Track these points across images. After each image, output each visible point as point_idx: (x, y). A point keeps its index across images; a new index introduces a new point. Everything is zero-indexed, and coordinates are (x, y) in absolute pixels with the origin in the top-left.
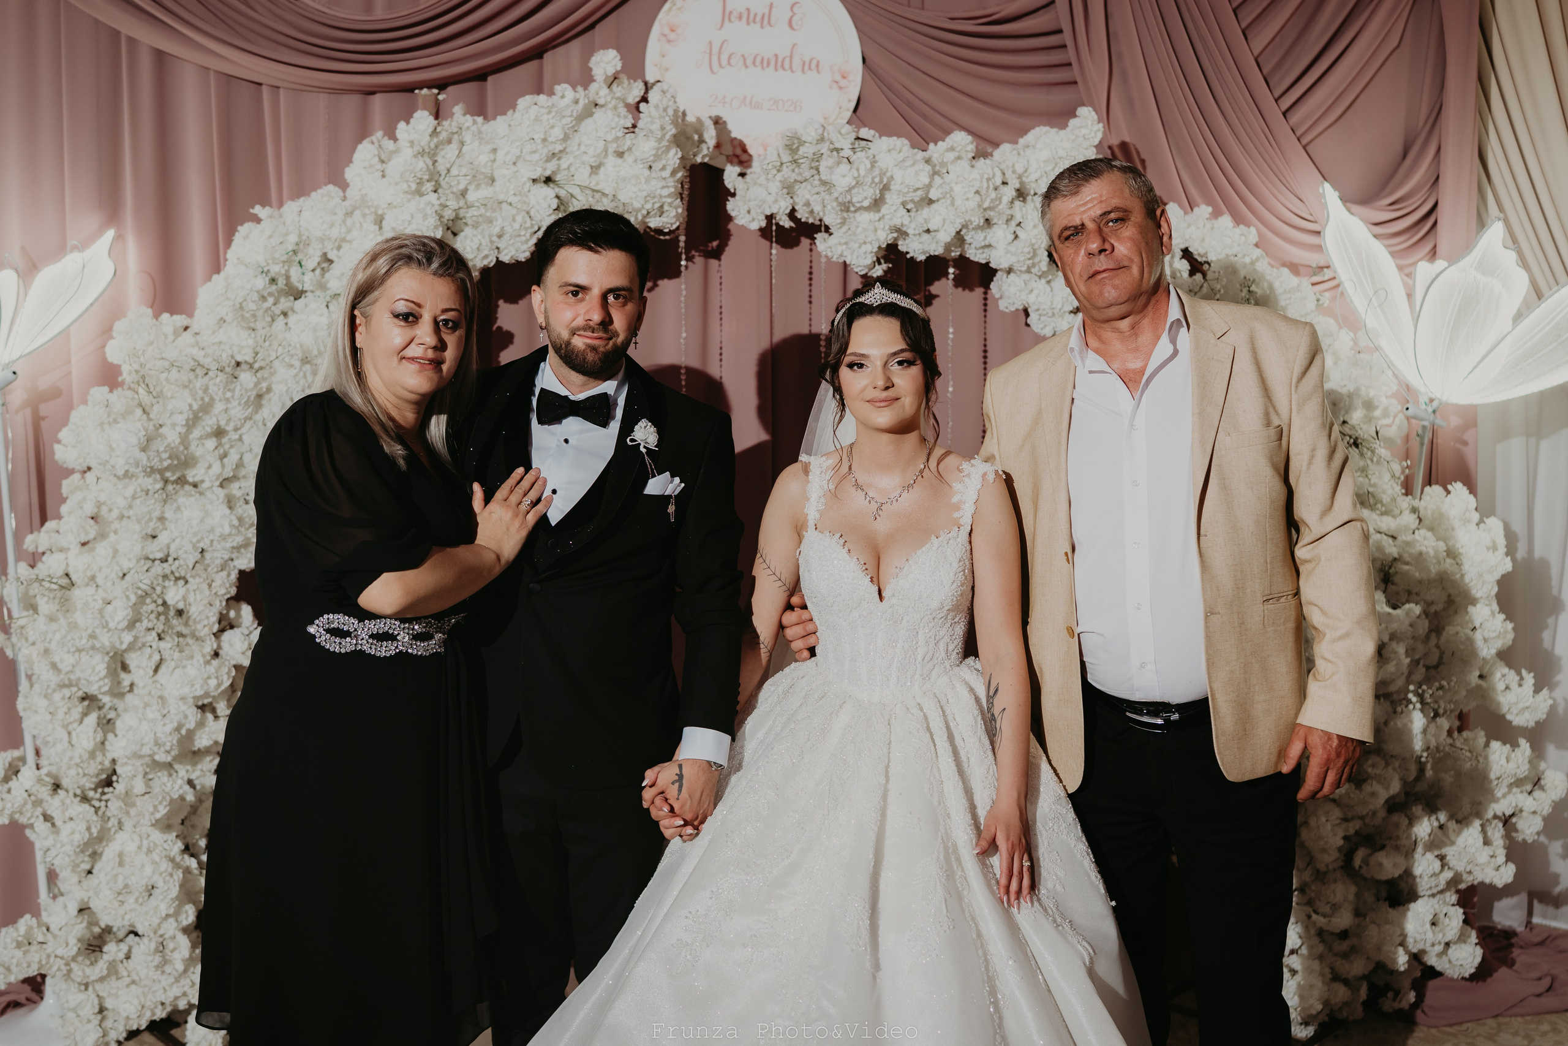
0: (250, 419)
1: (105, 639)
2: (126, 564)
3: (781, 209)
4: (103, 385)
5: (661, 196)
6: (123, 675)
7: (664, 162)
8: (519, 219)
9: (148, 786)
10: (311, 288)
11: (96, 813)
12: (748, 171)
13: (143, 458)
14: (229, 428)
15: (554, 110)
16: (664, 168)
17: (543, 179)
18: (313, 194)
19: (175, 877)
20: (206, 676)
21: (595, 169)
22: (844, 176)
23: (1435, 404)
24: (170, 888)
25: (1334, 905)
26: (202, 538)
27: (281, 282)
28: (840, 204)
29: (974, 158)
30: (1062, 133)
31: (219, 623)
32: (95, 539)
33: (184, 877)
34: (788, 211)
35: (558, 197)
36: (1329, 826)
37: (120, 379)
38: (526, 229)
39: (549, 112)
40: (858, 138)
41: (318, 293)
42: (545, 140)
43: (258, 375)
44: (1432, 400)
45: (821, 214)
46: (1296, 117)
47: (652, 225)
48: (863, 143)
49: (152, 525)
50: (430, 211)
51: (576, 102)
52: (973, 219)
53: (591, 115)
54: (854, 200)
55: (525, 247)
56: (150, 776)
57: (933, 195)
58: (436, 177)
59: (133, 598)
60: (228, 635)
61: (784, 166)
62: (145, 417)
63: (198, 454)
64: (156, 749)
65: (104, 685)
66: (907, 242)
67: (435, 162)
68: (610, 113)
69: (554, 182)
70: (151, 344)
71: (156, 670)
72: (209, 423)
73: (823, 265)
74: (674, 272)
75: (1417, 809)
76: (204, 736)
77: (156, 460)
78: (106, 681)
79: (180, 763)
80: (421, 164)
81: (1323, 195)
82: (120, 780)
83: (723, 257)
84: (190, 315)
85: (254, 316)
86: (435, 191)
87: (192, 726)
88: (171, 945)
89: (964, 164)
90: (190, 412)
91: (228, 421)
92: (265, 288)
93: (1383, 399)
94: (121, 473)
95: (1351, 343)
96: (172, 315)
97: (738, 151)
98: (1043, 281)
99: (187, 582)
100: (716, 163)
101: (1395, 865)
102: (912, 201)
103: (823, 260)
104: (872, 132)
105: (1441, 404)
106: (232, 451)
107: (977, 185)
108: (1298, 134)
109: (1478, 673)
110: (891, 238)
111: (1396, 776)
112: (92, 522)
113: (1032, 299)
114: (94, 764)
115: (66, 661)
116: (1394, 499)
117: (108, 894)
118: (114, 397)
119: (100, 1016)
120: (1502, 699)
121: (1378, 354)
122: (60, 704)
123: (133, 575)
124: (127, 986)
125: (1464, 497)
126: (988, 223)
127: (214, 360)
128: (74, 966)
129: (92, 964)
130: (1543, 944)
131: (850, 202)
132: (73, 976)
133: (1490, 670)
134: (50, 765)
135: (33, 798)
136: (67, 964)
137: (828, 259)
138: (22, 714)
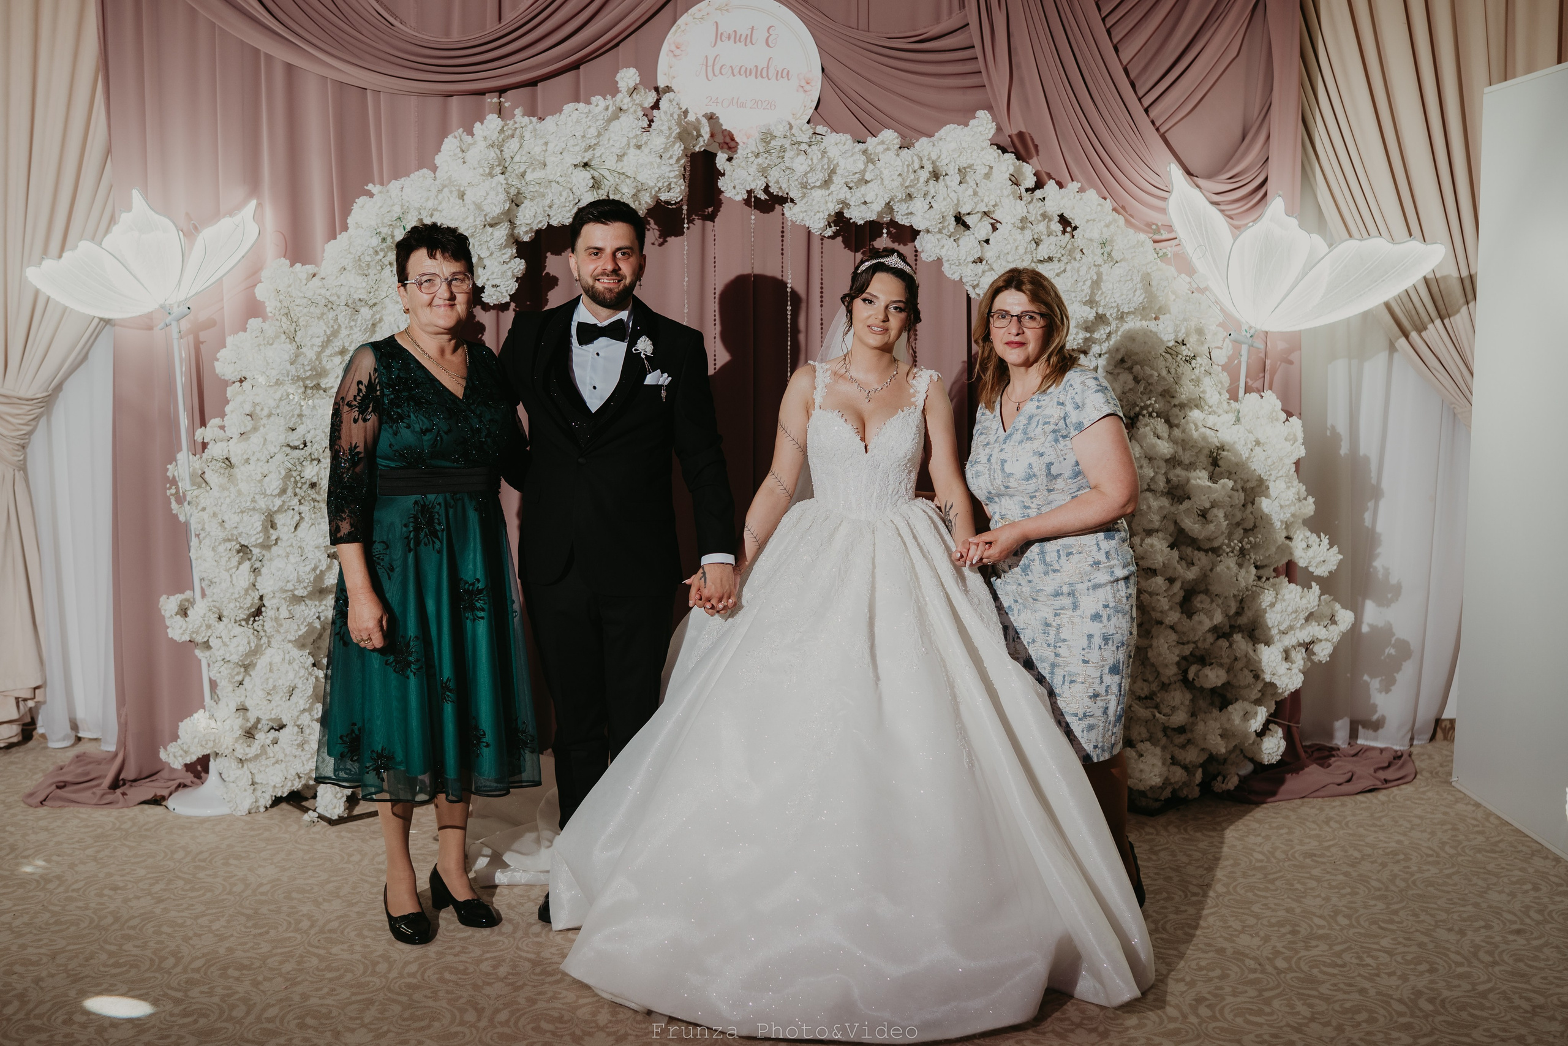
1: (262, 503)
2: (273, 450)
3: (758, 186)
4: (256, 316)
5: (669, 178)
6: (272, 531)
7: (671, 153)
8: (565, 194)
9: (290, 613)
11: (253, 632)
12: (735, 156)
13: (292, 369)
15: (591, 115)
16: (671, 157)
17: (582, 164)
18: (412, 175)
19: (310, 681)
21: (620, 157)
22: (802, 164)
23: (1252, 331)
24: (305, 690)
25: (1174, 707)
28: (801, 183)
29: (900, 148)
30: (966, 129)
32: (250, 431)
33: (315, 683)
34: (763, 187)
35: (593, 178)
36: (1166, 646)
37: (268, 312)
38: (570, 201)
39: (587, 117)
40: (815, 133)
42: (584, 136)
43: (374, 309)
44: (1251, 327)
45: (787, 191)
46: (1153, 113)
48: (818, 138)
49: (293, 420)
50: (501, 190)
51: (607, 109)
52: (898, 194)
53: (618, 118)
54: (810, 181)
56: (291, 606)
57: (868, 177)
58: (503, 164)
59: (283, 473)
61: (760, 154)
62: (288, 340)
63: (328, 367)
64: (297, 584)
65: (259, 539)
66: (850, 210)
67: (502, 151)
68: (631, 117)
69: (590, 166)
70: (290, 286)
71: (296, 528)
72: (337, 345)
73: (789, 227)
74: (679, 232)
75: (1238, 637)
76: (331, 576)
77: (302, 370)
78: (261, 535)
79: (311, 599)
80: (492, 154)
81: (1169, 173)
82: (269, 609)
83: (716, 220)
84: (317, 265)
85: (368, 265)
86: (502, 174)
87: (324, 568)
88: (307, 731)
89: (891, 154)
92: (377, 246)
93: (1213, 328)
94: (273, 381)
95: (1186, 285)
96: (303, 265)
97: (728, 140)
98: (952, 239)
99: (319, 462)
100: (710, 149)
101: (1217, 676)
102: (853, 181)
103: (789, 224)
104: (825, 128)
105: (1256, 331)
107: (900, 169)
108: (1157, 124)
109: (1284, 534)
110: (838, 208)
111: (1219, 610)
112: (249, 417)
113: (943, 253)
114: (249, 599)
115: (232, 519)
116: (1220, 402)
117: (261, 694)
118: (266, 326)
119: (252, 787)
120: (1303, 555)
121: (1207, 293)
122: (224, 554)
123: (279, 457)
124: (273, 764)
125: (1271, 401)
126: (910, 196)
127: (339, 297)
128: (236, 745)
129: (249, 746)
130: (1355, 755)
131: (807, 182)
132: (235, 753)
133: (1295, 533)
134: (213, 601)
135: (206, 622)
136: (232, 744)
137: (793, 223)
138: (193, 562)
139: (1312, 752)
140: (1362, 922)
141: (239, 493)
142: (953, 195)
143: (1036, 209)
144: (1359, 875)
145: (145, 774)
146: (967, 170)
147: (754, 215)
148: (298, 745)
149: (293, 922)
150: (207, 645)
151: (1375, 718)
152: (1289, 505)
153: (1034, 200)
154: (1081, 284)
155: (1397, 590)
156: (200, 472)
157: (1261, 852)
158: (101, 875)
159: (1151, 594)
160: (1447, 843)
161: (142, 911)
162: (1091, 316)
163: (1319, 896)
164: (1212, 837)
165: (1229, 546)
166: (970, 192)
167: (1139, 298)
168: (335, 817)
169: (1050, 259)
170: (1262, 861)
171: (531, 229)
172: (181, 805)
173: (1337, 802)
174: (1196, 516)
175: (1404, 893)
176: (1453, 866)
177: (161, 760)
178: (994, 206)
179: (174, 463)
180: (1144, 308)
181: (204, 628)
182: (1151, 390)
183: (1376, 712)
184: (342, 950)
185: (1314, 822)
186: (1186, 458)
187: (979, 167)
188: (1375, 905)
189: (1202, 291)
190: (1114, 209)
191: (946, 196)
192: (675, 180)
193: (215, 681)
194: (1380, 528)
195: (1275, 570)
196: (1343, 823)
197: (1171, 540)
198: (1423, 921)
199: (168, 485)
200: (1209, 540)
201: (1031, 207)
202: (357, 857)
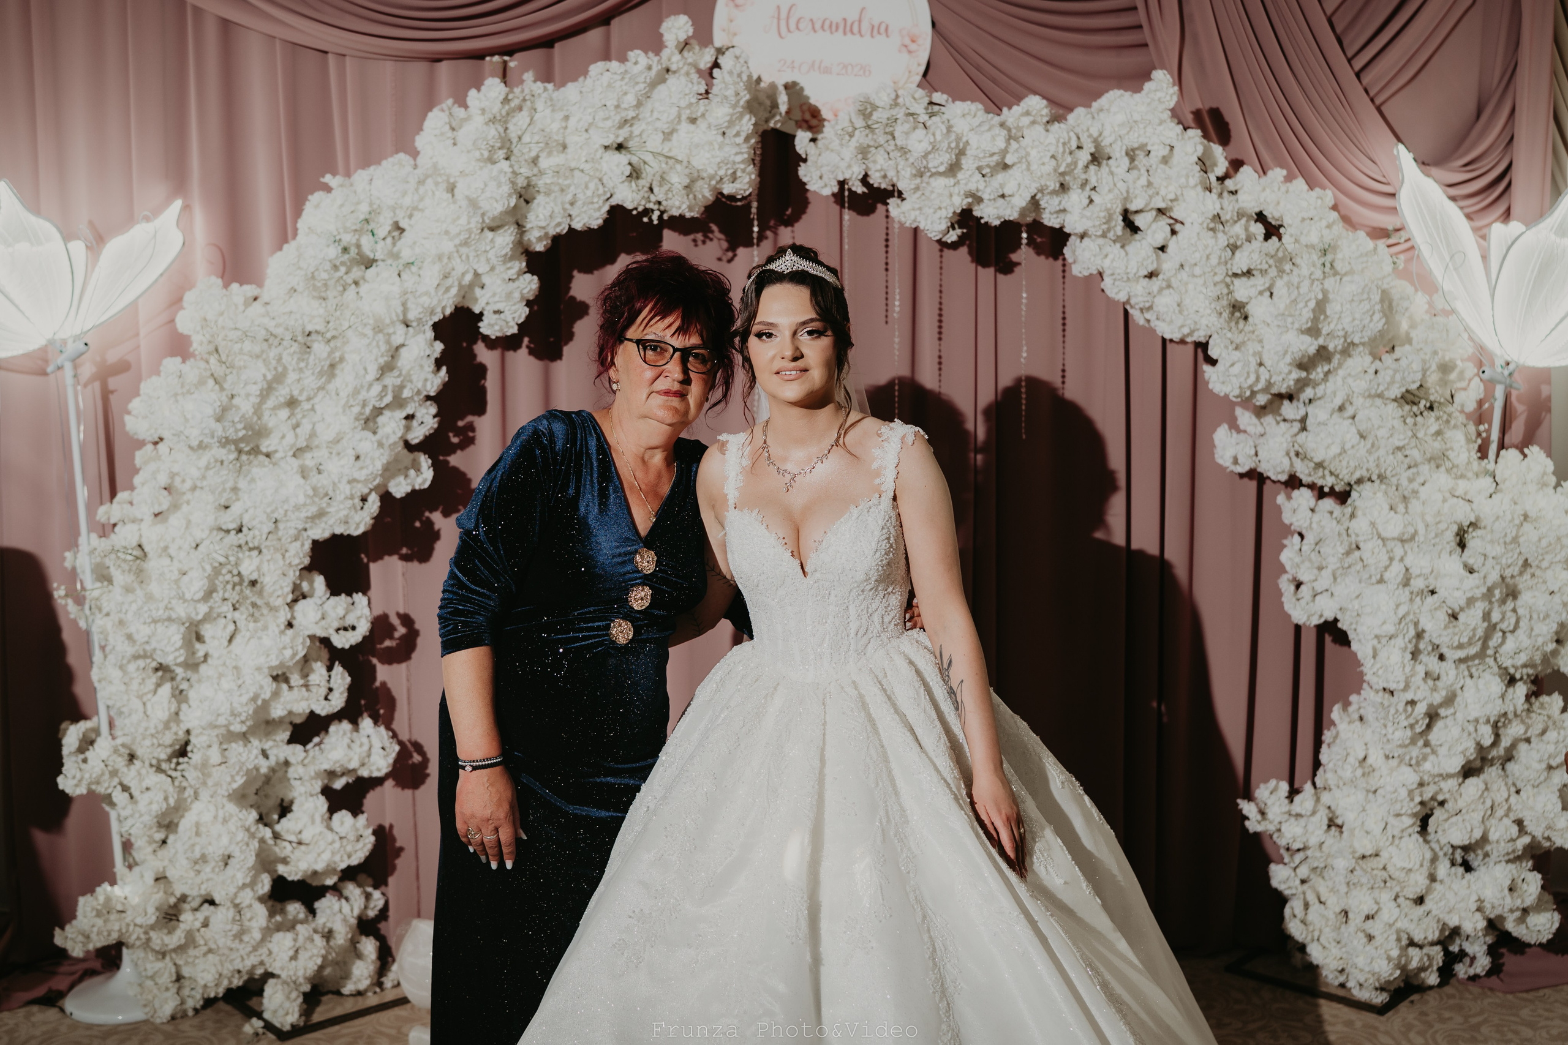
0: (321, 388)
1: (181, 611)
2: (199, 534)
3: (853, 175)
4: (173, 354)
5: (734, 163)
6: (198, 646)
7: (737, 128)
8: (592, 186)
9: (223, 756)
10: (382, 257)
11: (173, 782)
12: (820, 136)
13: (218, 429)
14: (302, 398)
15: (627, 76)
16: (738, 134)
17: (615, 145)
18: (384, 163)
19: (252, 847)
20: (281, 646)
21: (668, 136)
22: (920, 141)
23: (1511, 367)
24: (246, 858)
25: (1409, 871)
26: (277, 509)
27: (353, 251)
28: (915, 169)
29: (1048, 122)
30: (1137, 96)
31: (293, 592)
32: (168, 509)
33: (260, 847)
34: (861, 177)
35: (630, 164)
37: (191, 350)
38: (599, 196)
39: (622, 80)
40: (931, 103)
41: (389, 262)
42: (617, 107)
43: (332, 344)
44: (1508, 363)
45: (895, 180)
46: (1368, 78)
47: (726, 192)
48: (936, 108)
49: (225, 495)
50: (503, 179)
51: (649, 68)
52: (1048, 183)
53: (664, 81)
54: (930, 165)
55: (597, 214)
56: (225, 747)
57: (1009, 160)
58: (508, 145)
59: (209, 569)
60: (302, 604)
61: (857, 132)
62: (217, 387)
63: (271, 425)
64: (231, 719)
65: (181, 655)
66: (982, 206)
67: (506, 129)
68: (682, 79)
69: (626, 148)
70: (222, 314)
71: (230, 641)
72: (282, 393)
73: (896, 231)
76: (279, 706)
77: (232, 430)
78: (182, 651)
79: (255, 733)
80: (493, 132)
81: (1397, 158)
82: (195, 750)
84: (260, 284)
85: (325, 285)
86: (507, 159)
87: (267, 696)
88: (247, 914)
89: (1040, 129)
90: (265, 383)
91: (302, 391)
92: (337, 257)
93: (1459, 363)
94: (195, 443)
95: (1427, 306)
96: (241, 285)
97: (808, 116)
98: (1118, 245)
99: (260, 552)
100: (788, 129)
102: (988, 166)
103: (896, 226)
104: (945, 96)
105: (1517, 367)
106: (304, 421)
107: (1053, 149)
108: (1372, 94)
110: (966, 203)
112: (165, 493)
113: (1107, 263)
114: (169, 734)
115: (142, 632)
116: (1469, 463)
117: (185, 862)
118: (186, 368)
119: (177, 984)
121: (1454, 316)
122: (135, 675)
123: (206, 546)
124: (205, 955)
125: (1541, 461)
126: (1063, 187)
127: (286, 329)
128: (152, 934)
129: (169, 933)
131: (925, 167)
132: (151, 944)
134: (124, 735)
135: (110, 768)
136: (146, 933)
137: (902, 225)
138: (96, 684)
141: (149, 597)
142: (1120, 184)
143: (1229, 207)
146: (1137, 152)
147: (847, 215)
150: (110, 801)
153: (1225, 194)
154: (1301, 305)
156: (107, 563)
162: (1312, 350)
165: (1484, 654)
166: (1143, 181)
167: (1377, 324)
168: (287, 1027)
169: (1249, 273)
171: (546, 234)
172: (81, 1006)
174: (1446, 617)
177: (57, 945)
178: (1171, 201)
179: (73, 549)
181: (107, 776)
186: (1429, 537)
187: (1156, 147)
189: (1447, 313)
191: (1112, 186)
192: (742, 166)
193: (128, 840)
197: (1411, 647)
200: (1461, 648)
201: (1224, 201)
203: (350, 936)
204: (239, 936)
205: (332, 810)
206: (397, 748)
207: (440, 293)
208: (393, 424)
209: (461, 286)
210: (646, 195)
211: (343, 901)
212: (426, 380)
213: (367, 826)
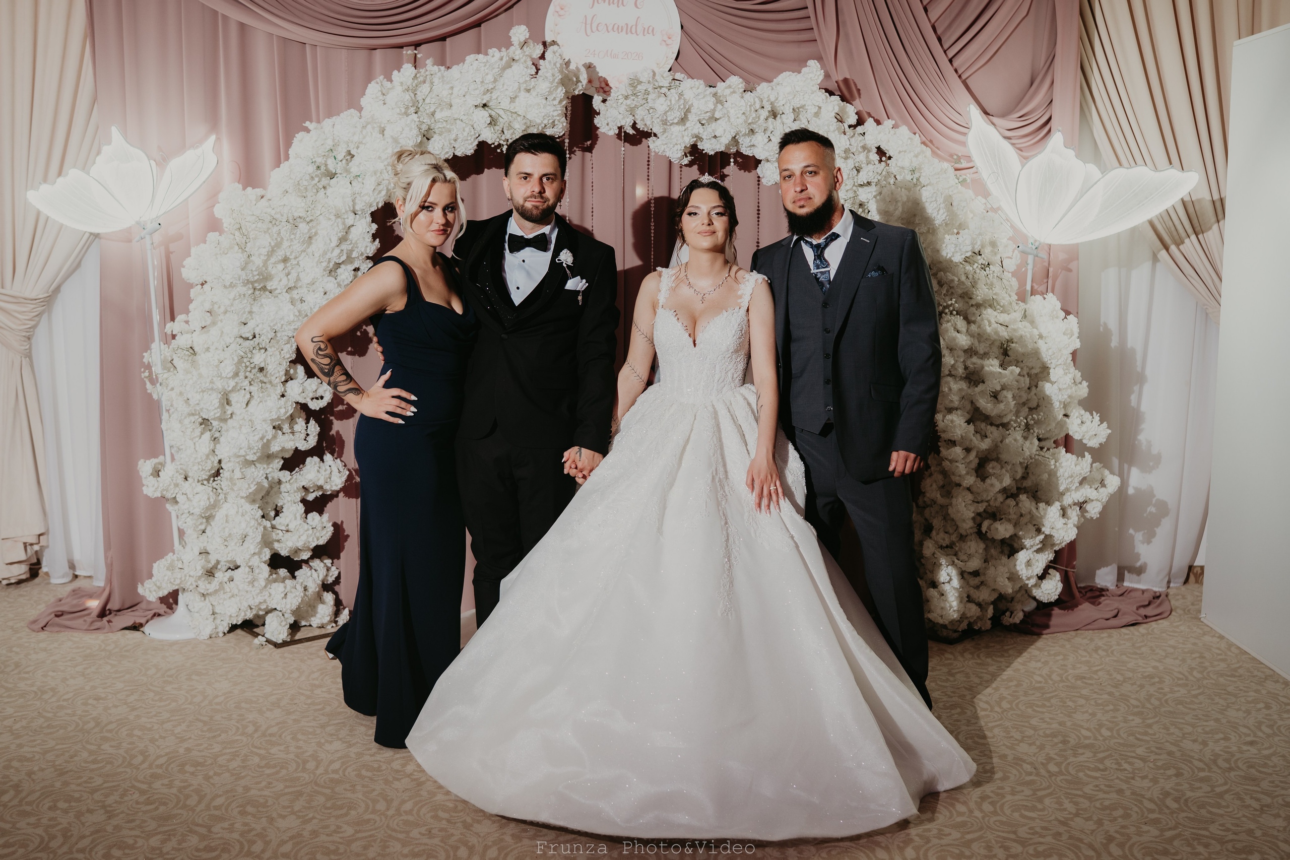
0: (305, 251)
1: (219, 384)
2: (228, 340)
3: (627, 123)
4: (214, 230)
5: (553, 116)
6: (227, 407)
8: (467, 129)
9: (242, 473)
10: (340, 172)
11: (212, 489)
12: (608, 99)
13: (243, 274)
14: (292, 257)
15: (488, 64)
16: (554, 99)
17: (481, 105)
18: (342, 115)
19: (259, 530)
20: (278, 408)
21: (513, 99)
22: (662, 105)
23: (1037, 244)
24: (256, 537)
25: (970, 555)
26: (277, 323)
27: (323, 168)
28: (662, 121)
29: (744, 91)
30: (799, 76)
31: (285, 376)
32: (210, 325)
33: (264, 532)
34: (631, 124)
35: (491, 116)
36: (964, 504)
37: (224, 228)
38: (471, 136)
39: (485, 65)
40: (674, 79)
41: (345, 175)
42: (482, 82)
43: (310, 224)
44: (1036, 241)
45: (651, 127)
46: (957, 62)
47: (548, 133)
48: (677, 83)
49: (245, 316)
50: (414, 126)
51: (501, 59)
52: (742, 129)
53: (510, 67)
54: (669, 119)
55: (470, 147)
56: (243, 468)
57: (717, 115)
58: (416, 104)
59: (236, 359)
60: (290, 382)
61: (629, 96)
62: (240, 250)
63: (273, 273)
64: (248, 451)
65: (217, 413)
66: (702, 143)
67: (416, 95)
68: (522, 66)
69: (488, 107)
71: (247, 404)
72: (280, 254)
73: (653, 157)
75: (1023, 497)
76: (276, 444)
77: (251, 275)
78: (218, 411)
79: (260, 463)
80: (408, 97)
81: (969, 113)
82: (225, 471)
83: (593, 151)
84: (265, 188)
85: (306, 189)
86: (416, 113)
87: (270, 437)
88: (257, 571)
89: (737, 96)
90: (270, 247)
91: (291, 253)
92: (313, 172)
93: (1004, 241)
94: (228, 284)
96: (253, 188)
97: (603, 85)
99: (266, 350)
100: (587, 93)
101: (1006, 530)
102: (704, 119)
103: (653, 154)
104: (683, 75)
105: (1040, 244)
106: (292, 271)
107: (744, 109)
108: (960, 72)
109: (1063, 412)
110: (692, 141)
111: (1008, 475)
112: (209, 314)
114: (209, 462)
115: (195, 397)
116: (1010, 303)
117: (220, 541)
118: (222, 239)
119: (213, 616)
120: (1078, 429)
121: (1000, 212)
122: (189, 426)
123: (233, 347)
124: (230, 598)
125: (1052, 302)
126: (752, 131)
127: (282, 215)
128: (199, 582)
129: (210, 583)
130: (1122, 595)
131: (666, 120)
132: (198, 589)
133: (1072, 411)
134: (181, 464)
135: (174, 481)
136: (196, 581)
137: (656, 154)
138: (164, 432)
139: (1086, 592)
140: (1122, 734)
141: (200, 376)
143: (857, 142)
144: (1120, 695)
145: (126, 606)
146: (801, 110)
147: (624, 148)
148: (249, 582)
149: (240, 727)
150: (175, 501)
151: (1138, 564)
152: (1066, 389)
153: (856, 135)
155: (1158, 459)
156: (170, 359)
157: (1041, 675)
158: (87, 688)
159: (951, 461)
160: (1195, 668)
161: (118, 718)
163: (1087, 712)
164: (1001, 662)
165: (1016, 421)
167: (943, 216)
168: (280, 641)
169: (869, 183)
170: (1040, 682)
172: (155, 631)
173: (1105, 634)
174: (989, 396)
175: (1157, 710)
176: (1199, 687)
177: (139, 594)
179: (149, 351)
180: (946, 224)
181: (172, 486)
182: (952, 293)
183: (1139, 559)
184: (280, 751)
185: (1085, 650)
186: (981, 349)
187: (810, 107)
188: (1133, 720)
189: (995, 210)
190: (923, 143)
192: (558, 118)
193: (183, 530)
194: (1143, 408)
195: (1055, 442)
196: (1110, 651)
197: (968, 416)
198: (1173, 734)
199: (142, 370)
200: (1000, 417)
201: (853, 140)
202: (295, 675)
203: (317, 589)
204: (252, 582)
205: (307, 512)
206: (348, 473)
207: (375, 194)
208: (347, 274)
209: (388, 190)
210: (500, 136)
211: (313, 571)
212: (367, 247)
213: (329, 521)
